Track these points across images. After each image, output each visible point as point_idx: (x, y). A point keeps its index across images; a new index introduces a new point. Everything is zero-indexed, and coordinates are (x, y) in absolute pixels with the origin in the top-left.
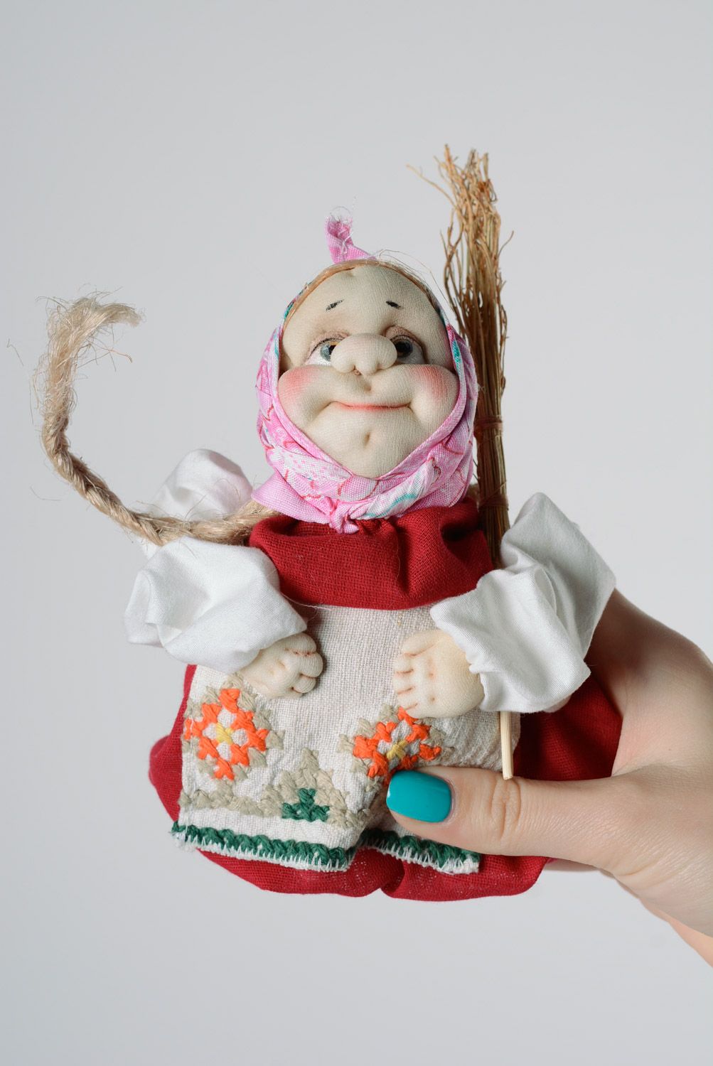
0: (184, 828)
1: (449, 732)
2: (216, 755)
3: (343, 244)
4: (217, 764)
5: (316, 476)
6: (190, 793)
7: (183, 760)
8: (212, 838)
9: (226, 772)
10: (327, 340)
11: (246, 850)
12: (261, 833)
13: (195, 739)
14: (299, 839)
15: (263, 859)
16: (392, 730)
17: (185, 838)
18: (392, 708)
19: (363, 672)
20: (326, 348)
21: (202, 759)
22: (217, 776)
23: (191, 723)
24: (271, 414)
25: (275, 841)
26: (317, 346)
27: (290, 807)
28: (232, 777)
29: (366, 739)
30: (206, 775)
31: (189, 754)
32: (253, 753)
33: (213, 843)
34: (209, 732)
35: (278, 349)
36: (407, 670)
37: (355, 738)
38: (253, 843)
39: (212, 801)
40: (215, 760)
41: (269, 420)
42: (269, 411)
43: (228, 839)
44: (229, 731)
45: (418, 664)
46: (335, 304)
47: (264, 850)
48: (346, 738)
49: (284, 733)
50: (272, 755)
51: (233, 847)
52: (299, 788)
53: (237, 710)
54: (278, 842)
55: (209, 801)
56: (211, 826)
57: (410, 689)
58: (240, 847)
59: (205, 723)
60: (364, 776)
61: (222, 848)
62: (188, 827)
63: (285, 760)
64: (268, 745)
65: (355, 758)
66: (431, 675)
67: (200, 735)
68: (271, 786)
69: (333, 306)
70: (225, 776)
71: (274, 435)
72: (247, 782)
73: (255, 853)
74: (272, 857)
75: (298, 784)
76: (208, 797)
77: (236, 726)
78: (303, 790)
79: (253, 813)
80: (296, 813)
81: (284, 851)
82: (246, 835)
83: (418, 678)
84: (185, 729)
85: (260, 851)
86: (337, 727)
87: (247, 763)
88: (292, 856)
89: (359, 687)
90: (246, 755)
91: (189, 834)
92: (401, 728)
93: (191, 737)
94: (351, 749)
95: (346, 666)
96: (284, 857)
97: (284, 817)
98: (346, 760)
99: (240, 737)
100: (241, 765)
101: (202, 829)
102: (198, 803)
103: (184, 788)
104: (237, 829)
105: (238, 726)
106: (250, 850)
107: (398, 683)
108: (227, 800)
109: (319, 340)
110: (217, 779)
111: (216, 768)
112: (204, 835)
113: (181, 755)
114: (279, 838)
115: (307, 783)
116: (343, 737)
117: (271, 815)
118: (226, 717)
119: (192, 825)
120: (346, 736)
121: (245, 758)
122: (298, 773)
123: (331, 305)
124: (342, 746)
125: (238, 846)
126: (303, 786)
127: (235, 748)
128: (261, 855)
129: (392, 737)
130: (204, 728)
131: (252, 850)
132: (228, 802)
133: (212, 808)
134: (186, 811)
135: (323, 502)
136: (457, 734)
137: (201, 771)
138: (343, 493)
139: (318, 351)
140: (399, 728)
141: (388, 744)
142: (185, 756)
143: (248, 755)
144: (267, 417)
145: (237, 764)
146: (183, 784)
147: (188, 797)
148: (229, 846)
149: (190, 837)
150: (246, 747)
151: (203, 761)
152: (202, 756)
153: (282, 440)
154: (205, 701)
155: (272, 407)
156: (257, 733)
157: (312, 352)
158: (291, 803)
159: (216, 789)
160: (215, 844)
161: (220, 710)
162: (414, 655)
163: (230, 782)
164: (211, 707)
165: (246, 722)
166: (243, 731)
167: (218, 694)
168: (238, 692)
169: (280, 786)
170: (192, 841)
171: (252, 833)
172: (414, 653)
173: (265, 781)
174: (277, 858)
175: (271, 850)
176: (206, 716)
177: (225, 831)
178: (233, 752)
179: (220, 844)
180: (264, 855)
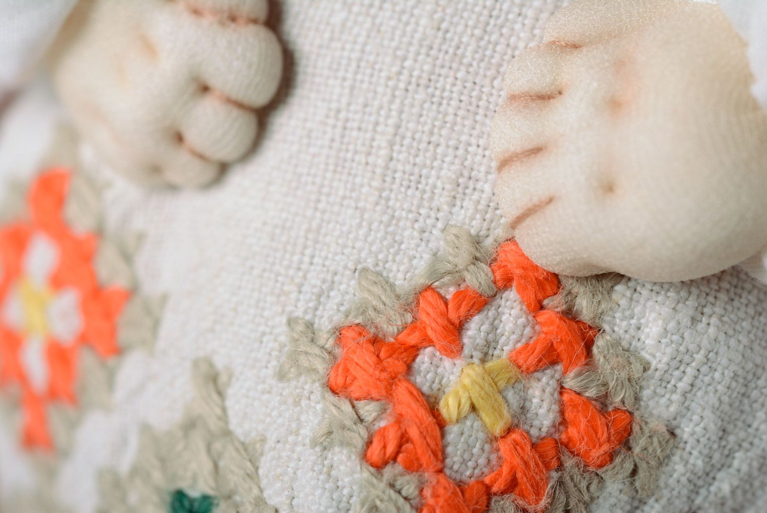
1: (659, 359)
16: (468, 317)
18: (477, 242)
19: (401, 112)
29: (375, 341)
37: (339, 333)
48: (309, 333)
50: (129, 374)
52: (174, 490)
60: (355, 460)
64: (123, 338)
65: (330, 396)
66: (614, 106)
78: (181, 499)
86: (287, 294)
92: (498, 315)
94: (321, 367)
95: (352, 88)
98: (304, 403)
99: (65, 314)
115: (192, 475)
116: (300, 328)
120: (310, 325)
124: (294, 358)
126: (183, 484)
129: (466, 340)
136: (687, 379)
140: (492, 313)
141: (447, 362)
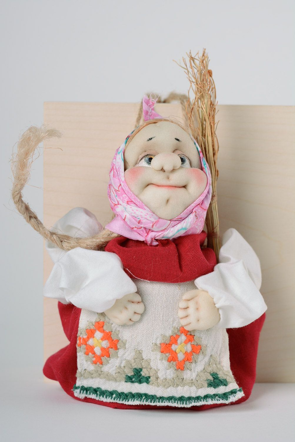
0: (79, 387)
1: (203, 337)
2: (94, 353)
3: (150, 110)
4: (94, 357)
5: (142, 218)
6: (82, 371)
7: (78, 356)
8: (92, 392)
9: (98, 361)
10: (148, 155)
11: (108, 397)
12: (115, 389)
13: (83, 346)
14: (134, 391)
15: (115, 401)
16: (178, 338)
17: (79, 392)
20: (147, 159)
21: (87, 355)
22: (95, 363)
23: (81, 339)
24: (120, 188)
25: (121, 393)
26: (143, 157)
27: (129, 377)
28: (102, 364)
29: (166, 345)
30: (89, 363)
31: (80, 353)
32: (111, 351)
33: (92, 394)
34: (91, 342)
35: (123, 158)
36: (186, 307)
38: (111, 394)
39: (92, 374)
40: (93, 355)
41: (119, 191)
42: (119, 187)
43: (99, 392)
44: (100, 341)
45: (191, 304)
46: (151, 138)
47: (116, 397)
48: (156, 344)
49: (126, 341)
50: (121, 352)
51: (102, 396)
52: (134, 368)
53: (103, 331)
54: (123, 393)
55: (91, 375)
56: (92, 386)
57: (187, 316)
58: (105, 396)
59: (88, 338)
60: (166, 361)
61: (97, 396)
62: (81, 387)
63: (127, 354)
64: (119, 347)
65: (161, 353)
66: (197, 309)
67: (86, 344)
68: (120, 367)
69: (150, 139)
70: (98, 363)
71: (122, 198)
72: (109, 365)
73: (111, 399)
74: (120, 400)
75: (133, 366)
76: (90, 373)
77: (103, 339)
78: (136, 369)
79: (112, 380)
80: (132, 380)
81: (126, 397)
82: (107, 390)
83: (191, 311)
84: (78, 342)
85: (114, 398)
86: (151, 339)
87: (109, 356)
88: (130, 399)
89: (161, 319)
90: (108, 352)
91: (81, 390)
93: (82, 345)
94: (159, 349)
96: (126, 400)
97: (126, 382)
98: (157, 354)
99: (105, 344)
100: (106, 357)
101: (87, 388)
102: (85, 376)
103: (78, 369)
104: (103, 388)
105: (104, 339)
106: (109, 397)
107: (181, 314)
108: (100, 374)
109: (143, 155)
110: (94, 364)
111: (94, 359)
112: (89, 390)
113: (76, 354)
114: (124, 391)
115: (137, 366)
116: (154, 344)
117: (120, 381)
118: (98, 335)
119: (83, 386)
121: (108, 354)
122: (133, 361)
123: (149, 139)
124: (154, 348)
125: (104, 395)
126: (136, 367)
127: (103, 349)
128: (114, 399)
129: (178, 342)
130: (88, 341)
131: (110, 397)
132: (100, 375)
133: (92, 378)
134: (80, 380)
135: (143, 231)
137: (86, 361)
138: (154, 227)
139: (143, 160)
140: (181, 337)
141: (176, 346)
142: (78, 354)
143: (109, 352)
144: (118, 190)
145: (104, 357)
146: (78, 367)
147: (81, 373)
148: (100, 396)
149: (82, 391)
150: (109, 348)
151: (88, 356)
152: (87, 354)
153: (126, 200)
154: (88, 328)
155: (121, 185)
156: (114, 341)
157: (140, 160)
158: (129, 375)
159: (94, 369)
160: (94, 394)
161: (96, 332)
162: (189, 300)
163: (101, 366)
164: (91, 330)
165: (107, 336)
166: (106, 341)
167: (94, 324)
168: (103, 323)
169: (124, 367)
170: (83, 393)
171: (110, 389)
172: (189, 299)
173: (117, 365)
174: (122, 400)
175: (119, 397)
176: (88, 335)
177: (98, 388)
178: (102, 351)
179: (96, 395)
180: (116, 399)
